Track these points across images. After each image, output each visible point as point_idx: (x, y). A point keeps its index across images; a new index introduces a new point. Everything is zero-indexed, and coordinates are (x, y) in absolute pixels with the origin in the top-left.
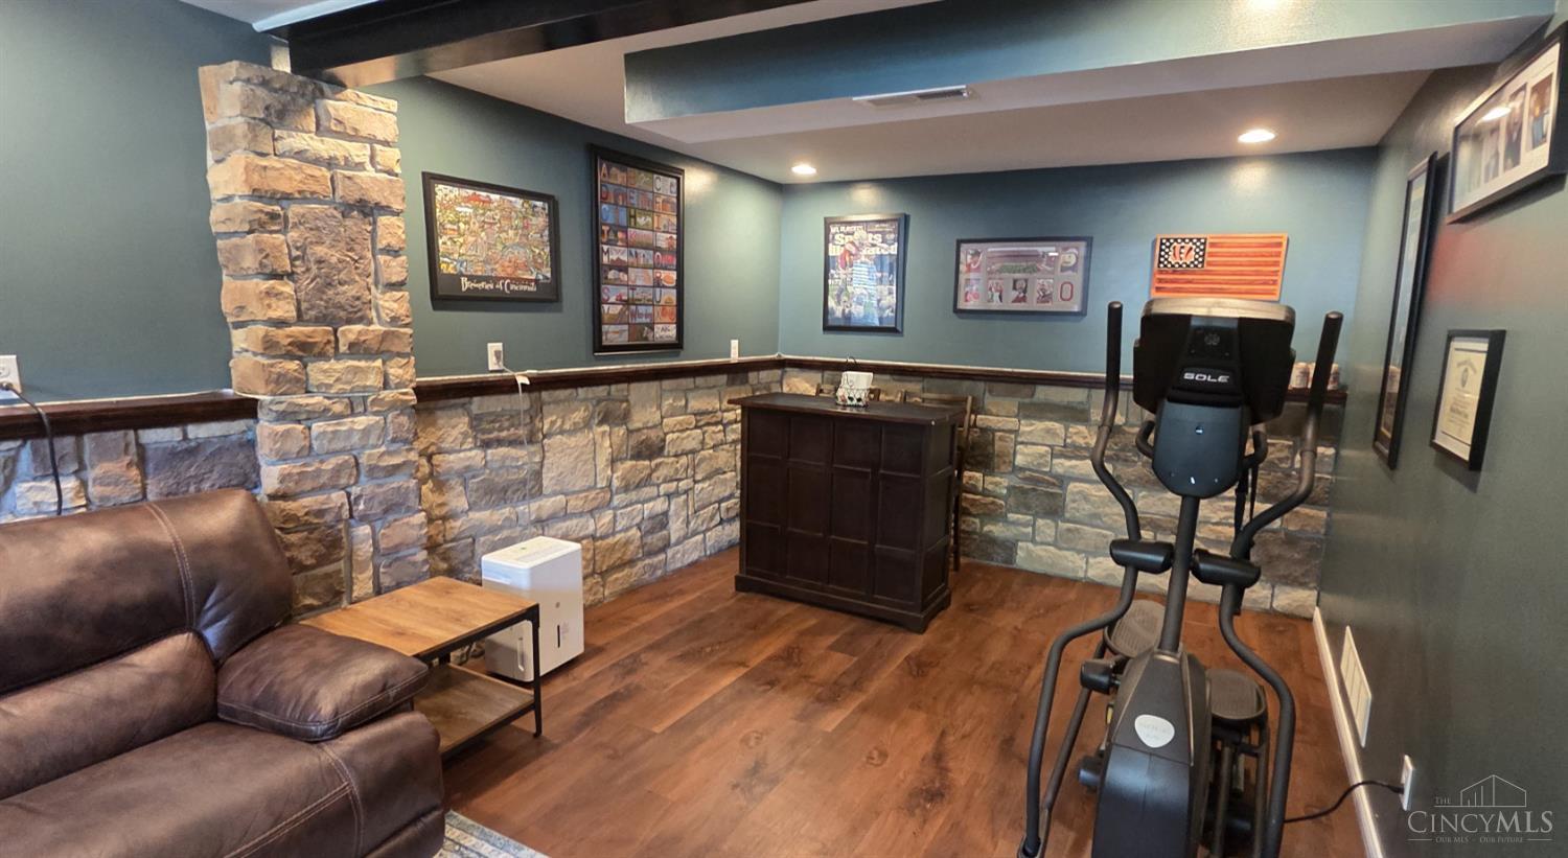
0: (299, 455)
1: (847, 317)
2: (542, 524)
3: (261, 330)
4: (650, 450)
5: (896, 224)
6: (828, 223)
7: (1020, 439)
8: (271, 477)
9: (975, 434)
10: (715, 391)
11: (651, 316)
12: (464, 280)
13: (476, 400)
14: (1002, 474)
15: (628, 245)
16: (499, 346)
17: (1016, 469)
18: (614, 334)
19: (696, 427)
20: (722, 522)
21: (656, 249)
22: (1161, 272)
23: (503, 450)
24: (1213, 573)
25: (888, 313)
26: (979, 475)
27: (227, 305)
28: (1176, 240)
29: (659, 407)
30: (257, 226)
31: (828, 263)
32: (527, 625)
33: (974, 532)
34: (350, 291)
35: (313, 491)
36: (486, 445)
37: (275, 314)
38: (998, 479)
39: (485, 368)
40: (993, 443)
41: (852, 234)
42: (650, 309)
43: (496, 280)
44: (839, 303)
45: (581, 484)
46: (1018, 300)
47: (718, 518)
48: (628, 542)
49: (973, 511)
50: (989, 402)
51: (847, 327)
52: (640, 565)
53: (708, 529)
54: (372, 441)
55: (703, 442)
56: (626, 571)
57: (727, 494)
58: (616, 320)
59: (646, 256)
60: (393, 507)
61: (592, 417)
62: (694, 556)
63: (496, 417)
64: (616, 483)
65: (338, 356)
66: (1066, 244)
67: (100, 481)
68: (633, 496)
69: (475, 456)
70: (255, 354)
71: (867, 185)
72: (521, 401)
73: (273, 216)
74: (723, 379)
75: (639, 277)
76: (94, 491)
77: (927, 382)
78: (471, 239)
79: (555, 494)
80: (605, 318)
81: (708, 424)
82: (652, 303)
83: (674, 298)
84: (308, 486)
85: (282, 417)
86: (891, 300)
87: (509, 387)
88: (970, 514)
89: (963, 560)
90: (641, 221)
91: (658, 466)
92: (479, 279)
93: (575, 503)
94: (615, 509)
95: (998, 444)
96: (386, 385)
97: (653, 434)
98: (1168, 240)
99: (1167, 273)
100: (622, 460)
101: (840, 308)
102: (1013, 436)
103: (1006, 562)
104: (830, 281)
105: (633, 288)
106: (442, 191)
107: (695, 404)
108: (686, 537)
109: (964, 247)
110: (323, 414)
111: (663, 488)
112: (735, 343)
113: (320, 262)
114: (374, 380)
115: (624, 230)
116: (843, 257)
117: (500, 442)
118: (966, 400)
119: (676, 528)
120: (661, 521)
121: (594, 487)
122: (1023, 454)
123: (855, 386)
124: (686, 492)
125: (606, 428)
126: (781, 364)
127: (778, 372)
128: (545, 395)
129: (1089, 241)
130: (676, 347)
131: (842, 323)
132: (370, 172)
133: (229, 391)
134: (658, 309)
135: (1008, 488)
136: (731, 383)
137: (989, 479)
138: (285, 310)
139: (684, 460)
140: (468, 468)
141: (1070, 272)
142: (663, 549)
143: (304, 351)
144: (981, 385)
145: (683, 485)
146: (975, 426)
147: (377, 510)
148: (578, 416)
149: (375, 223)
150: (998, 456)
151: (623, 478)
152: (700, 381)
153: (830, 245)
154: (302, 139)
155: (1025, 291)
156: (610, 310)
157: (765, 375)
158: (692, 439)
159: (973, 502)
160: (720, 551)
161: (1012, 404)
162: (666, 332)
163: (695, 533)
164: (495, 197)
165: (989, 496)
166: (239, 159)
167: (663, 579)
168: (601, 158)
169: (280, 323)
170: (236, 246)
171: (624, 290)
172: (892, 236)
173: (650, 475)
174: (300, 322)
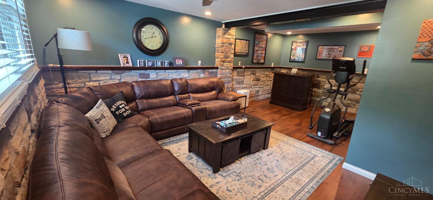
0: (222, 74)
1: (294, 59)
2: (243, 88)
3: (220, 59)
4: (258, 80)
5: (306, 43)
6: (293, 42)
7: (326, 83)
8: (219, 76)
9: (317, 82)
10: (269, 71)
11: (260, 58)
12: (238, 53)
13: (238, 69)
14: (321, 89)
15: (258, 47)
16: (240, 62)
17: (324, 89)
18: (255, 61)
19: (265, 77)
20: (267, 94)
21: (262, 47)
22: (360, 52)
23: (240, 77)
24: (341, 93)
25: (303, 59)
26: (317, 89)
27: (216, 56)
28: (364, 46)
29: (260, 73)
30: (222, 47)
31: (292, 49)
32: (245, 98)
33: (314, 100)
34: (228, 54)
35: (222, 79)
36: (238, 76)
37: (222, 57)
38: (320, 90)
39: (238, 65)
40: (320, 83)
41: (297, 44)
42: (260, 57)
43: (241, 53)
44: (293, 57)
45: (248, 83)
46: (329, 57)
47: (267, 93)
48: (253, 94)
49: (315, 96)
50: (321, 76)
51: (294, 61)
52: (255, 98)
53: (265, 94)
54: (228, 73)
55: (266, 80)
56: (253, 98)
57: (268, 89)
58: (255, 59)
59: (261, 49)
60: (229, 82)
61: (251, 73)
62: (262, 98)
63: (240, 72)
64: (253, 84)
65: (226, 62)
66: (340, 46)
67: (206, 75)
68: (255, 87)
69: (237, 77)
70: (219, 62)
71: (301, 35)
72: (243, 70)
73: (223, 45)
74: (270, 69)
75: (259, 52)
76: (205, 76)
77: (308, 72)
78: (239, 47)
79: (245, 84)
80: (254, 58)
81: (267, 77)
82: (261, 56)
83: (264, 56)
84: (222, 78)
85: (221, 69)
86: (303, 57)
87: (241, 68)
88: (314, 96)
89: (311, 105)
90: (261, 43)
91: (259, 82)
92: (240, 53)
93: (247, 86)
94: (252, 88)
95: (321, 84)
96: (230, 67)
97: (259, 77)
98: (362, 46)
99: (361, 52)
100: (254, 81)
101: (293, 58)
102: (324, 82)
103: (320, 106)
104: (292, 53)
105: (258, 54)
106: (237, 40)
107: (266, 73)
108: (261, 95)
109: (319, 47)
110: (224, 69)
111: (259, 86)
112: (273, 63)
113: (226, 51)
114: (229, 66)
115: (258, 45)
116: (295, 48)
117: (240, 76)
118: (315, 75)
119: (260, 93)
120: (258, 91)
121: (250, 84)
122: (326, 86)
123: (294, 71)
124: (262, 88)
125: (252, 75)
126: (281, 68)
127: (280, 69)
128: (246, 69)
129: (345, 46)
130: (263, 64)
131: (293, 61)
132: (232, 39)
133: (215, 66)
134: (262, 57)
135: (322, 92)
136: (271, 70)
137: (319, 90)
138: (223, 57)
139: (263, 82)
140: (236, 79)
141: (341, 52)
142: (258, 96)
143: (224, 62)
144: (319, 73)
145: (262, 86)
146: (317, 80)
147: (228, 82)
148: (249, 73)
149: (231, 46)
150: (321, 86)
151: (254, 84)
152: (267, 69)
153: (293, 46)
154: (227, 36)
155: (331, 55)
156: (255, 57)
157: (277, 69)
158: (264, 79)
159: (315, 94)
160: (266, 99)
161: (325, 76)
162: (262, 61)
163: (263, 95)
164: (242, 41)
165: (318, 93)
166: (221, 39)
167: (257, 101)
168: (257, 34)
169: (222, 58)
170: (219, 49)
171: (257, 54)
172: (305, 45)
173: (257, 84)
174: (224, 58)
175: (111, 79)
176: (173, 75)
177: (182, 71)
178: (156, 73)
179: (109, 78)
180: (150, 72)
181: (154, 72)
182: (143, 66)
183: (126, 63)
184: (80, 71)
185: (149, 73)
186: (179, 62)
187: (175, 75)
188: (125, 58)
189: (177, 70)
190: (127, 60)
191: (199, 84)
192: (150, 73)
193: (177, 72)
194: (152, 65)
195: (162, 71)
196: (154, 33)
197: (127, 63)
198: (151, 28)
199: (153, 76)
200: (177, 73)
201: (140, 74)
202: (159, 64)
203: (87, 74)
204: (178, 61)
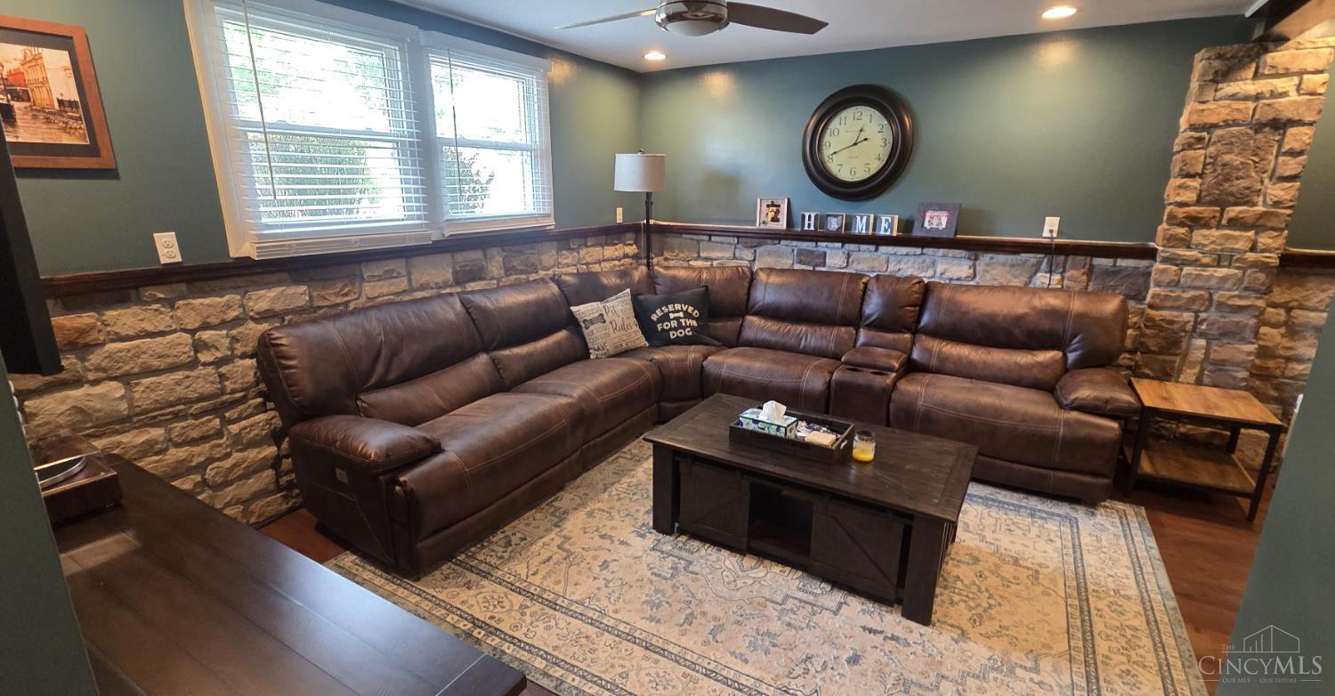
0: (1169, 284)
8: (1152, 295)
27: (1168, 193)
30: (1186, 147)
34: (1244, 183)
35: (1171, 308)
37: (1180, 199)
54: (1228, 286)
60: (1230, 334)
65: (1218, 227)
67: (1069, 279)
73: (1200, 139)
84: (1168, 303)
96: (1253, 251)
110: (1194, 262)
113: (1225, 165)
114: (1243, 245)
132: (1293, 96)
138: (1190, 196)
147: (1216, 333)
149: (1284, 134)
154: (1239, 86)
174: (1199, 202)
175: (735, 258)
176: (903, 266)
177: (941, 251)
178: (844, 253)
179: (729, 254)
180: (827, 247)
181: (838, 248)
182: (812, 228)
183: (770, 219)
184: (684, 236)
185: (826, 250)
186: (937, 221)
187: (910, 264)
188: (771, 208)
189: (923, 248)
190: (777, 212)
191: (974, 310)
192: (828, 251)
193: (922, 254)
194: (837, 230)
195: (863, 247)
196: (861, 130)
197: (775, 219)
198: (858, 115)
199: (836, 262)
200: (920, 259)
201: (801, 252)
202: (860, 227)
203: (695, 242)
204: (932, 218)
